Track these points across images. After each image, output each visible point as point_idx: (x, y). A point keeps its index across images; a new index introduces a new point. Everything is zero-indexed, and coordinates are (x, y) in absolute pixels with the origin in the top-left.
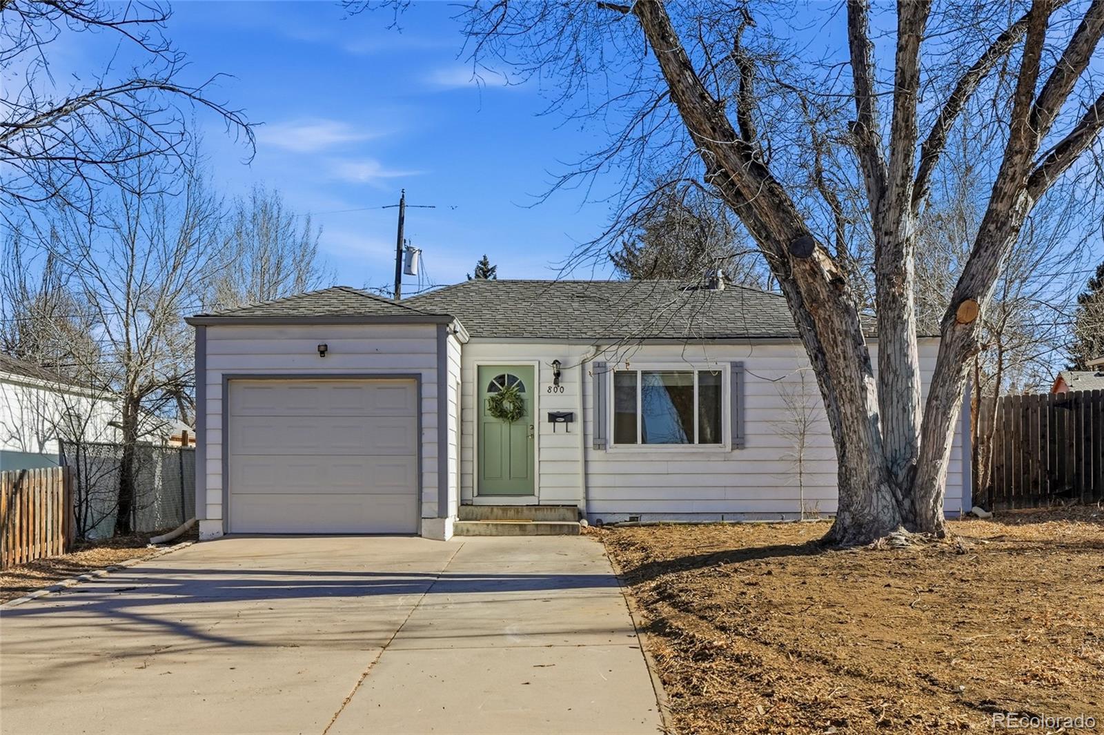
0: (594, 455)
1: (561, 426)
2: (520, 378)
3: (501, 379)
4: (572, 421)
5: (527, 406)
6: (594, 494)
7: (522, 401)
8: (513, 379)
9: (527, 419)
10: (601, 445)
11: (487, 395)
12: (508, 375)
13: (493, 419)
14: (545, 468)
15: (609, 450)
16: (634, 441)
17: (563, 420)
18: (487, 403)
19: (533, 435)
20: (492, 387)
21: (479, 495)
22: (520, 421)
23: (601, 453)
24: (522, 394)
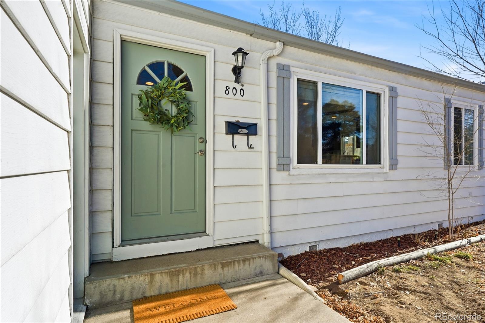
0: (279, 177)
1: (241, 140)
2: (187, 71)
3: (157, 67)
4: (255, 133)
5: (196, 109)
6: (278, 225)
7: (189, 102)
8: (175, 71)
9: (196, 128)
10: (284, 166)
11: (136, 89)
12: (170, 65)
13: (146, 126)
14: (222, 196)
15: (293, 172)
16: (314, 161)
17: (246, 131)
18: (136, 101)
19: (203, 152)
20: (143, 78)
21: (124, 242)
22: (187, 131)
23: (284, 174)
24: (188, 92)
